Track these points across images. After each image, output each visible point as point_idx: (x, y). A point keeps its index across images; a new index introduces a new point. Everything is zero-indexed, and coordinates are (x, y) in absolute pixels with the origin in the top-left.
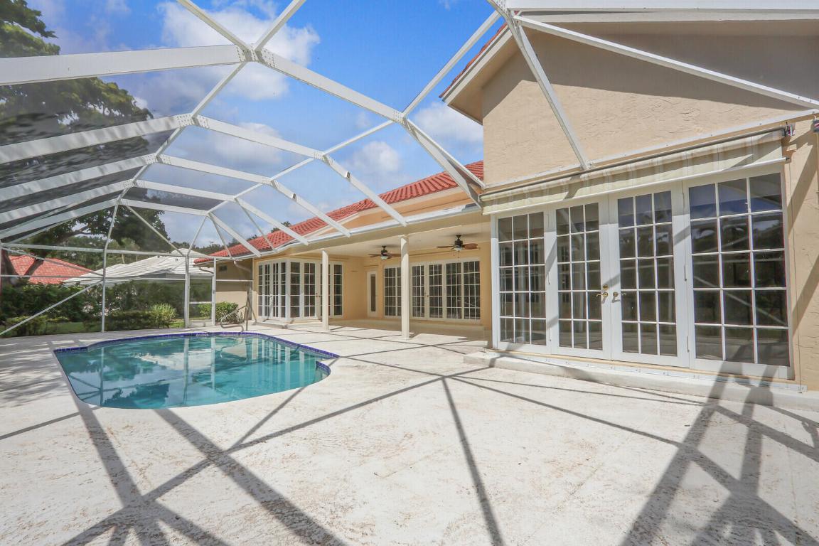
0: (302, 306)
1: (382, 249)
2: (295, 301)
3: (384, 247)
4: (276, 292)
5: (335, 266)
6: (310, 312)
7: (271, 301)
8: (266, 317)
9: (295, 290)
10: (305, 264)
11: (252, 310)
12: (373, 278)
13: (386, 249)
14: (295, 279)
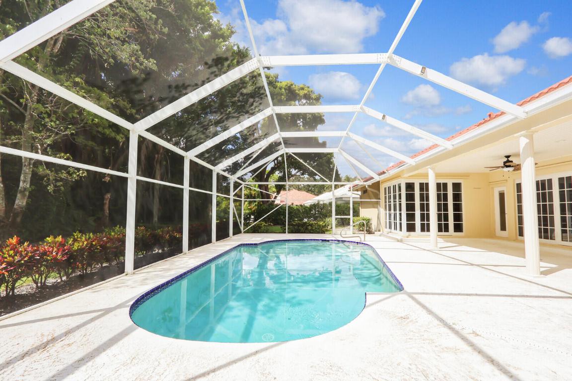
0: (418, 222)
1: (506, 159)
2: (411, 217)
3: (508, 157)
4: (395, 210)
5: (454, 184)
6: (425, 228)
7: (392, 216)
8: (389, 230)
9: (411, 207)
10: (420, 183)
11: (380, 223)
12: (502, 196)
13: (510, 159)
14: (410, 197)
